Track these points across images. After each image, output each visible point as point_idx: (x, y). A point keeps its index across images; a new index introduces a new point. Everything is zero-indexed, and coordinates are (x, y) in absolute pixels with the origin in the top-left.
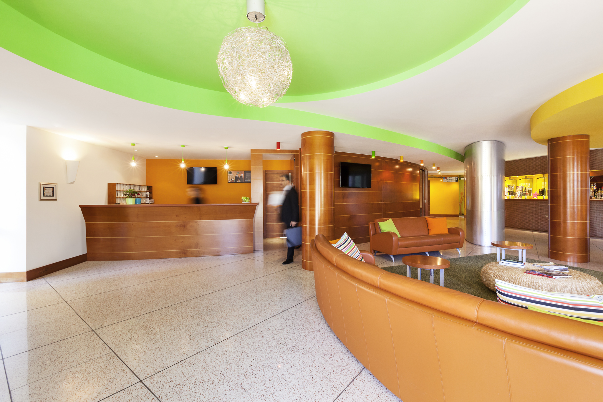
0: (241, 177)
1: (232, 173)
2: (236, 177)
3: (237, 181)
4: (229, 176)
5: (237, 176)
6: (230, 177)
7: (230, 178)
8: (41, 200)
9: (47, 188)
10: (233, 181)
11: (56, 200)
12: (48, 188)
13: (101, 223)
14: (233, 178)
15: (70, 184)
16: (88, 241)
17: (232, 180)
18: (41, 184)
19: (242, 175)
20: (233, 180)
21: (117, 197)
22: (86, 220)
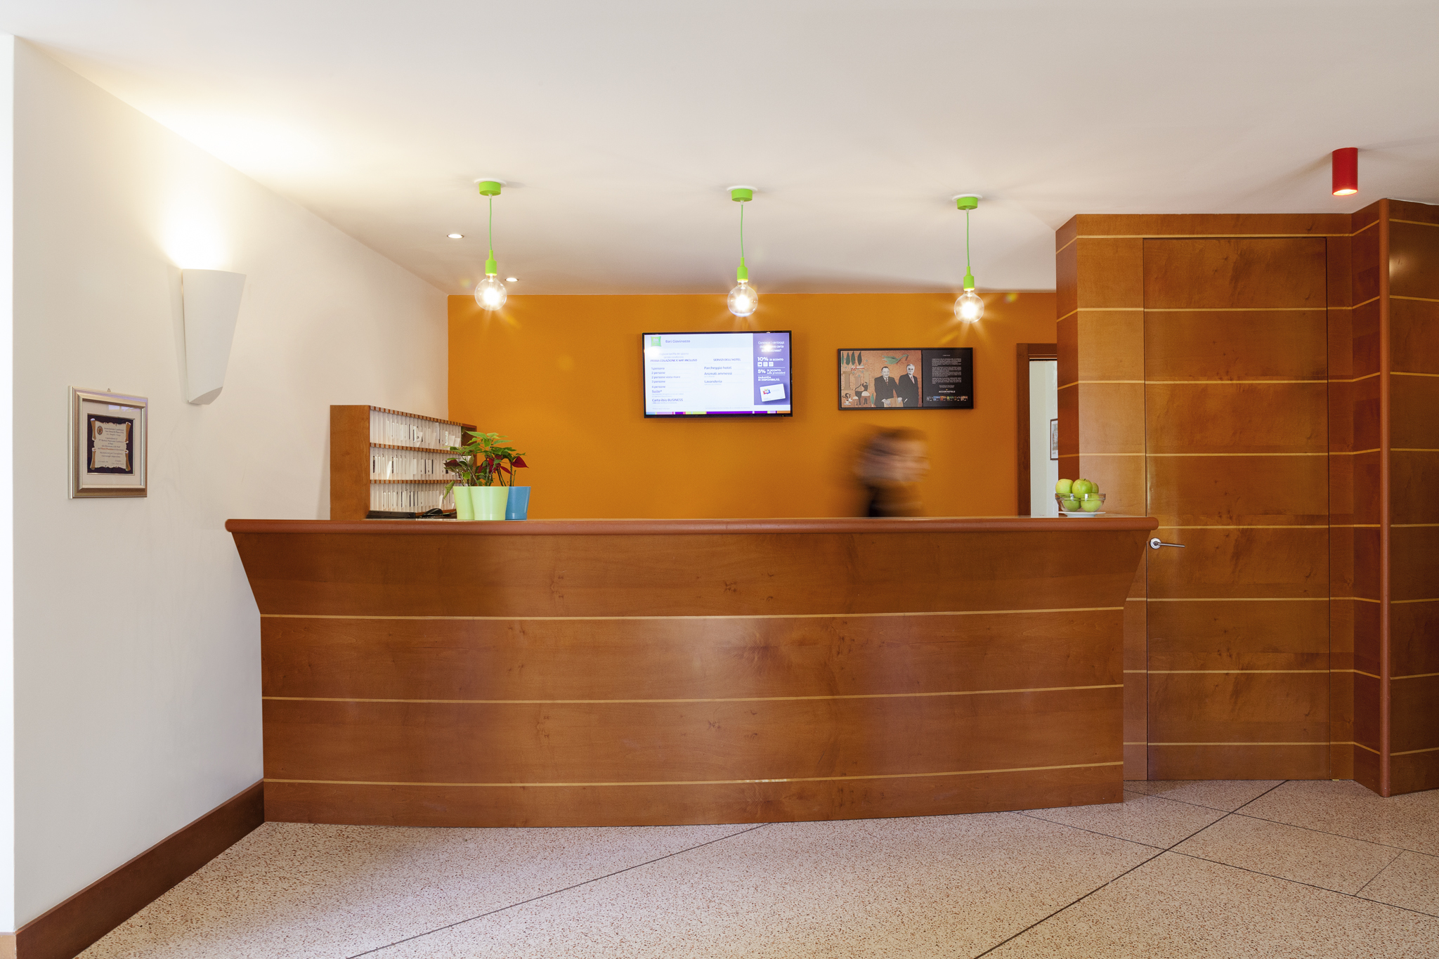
0: (905, 378)
1: (860, 363)
2: (879, 380)
3: (887, 403)
4: (848, 374)
5: (886, 373)
6: (852, 379)
7: (848, 387)
8: (82, 493)
9: (104, 425)
10: (866, 399)
11: (141, 493)
12: (111, 425)
13: (349, 623)
14: (866, 388)
15: (195, 403)
16: (270, 712)
17: (858, 394)
18: (83, 396)
19: (913, 370)
20: (865, 394)
21: (372, 477)
22: (264, 601)
